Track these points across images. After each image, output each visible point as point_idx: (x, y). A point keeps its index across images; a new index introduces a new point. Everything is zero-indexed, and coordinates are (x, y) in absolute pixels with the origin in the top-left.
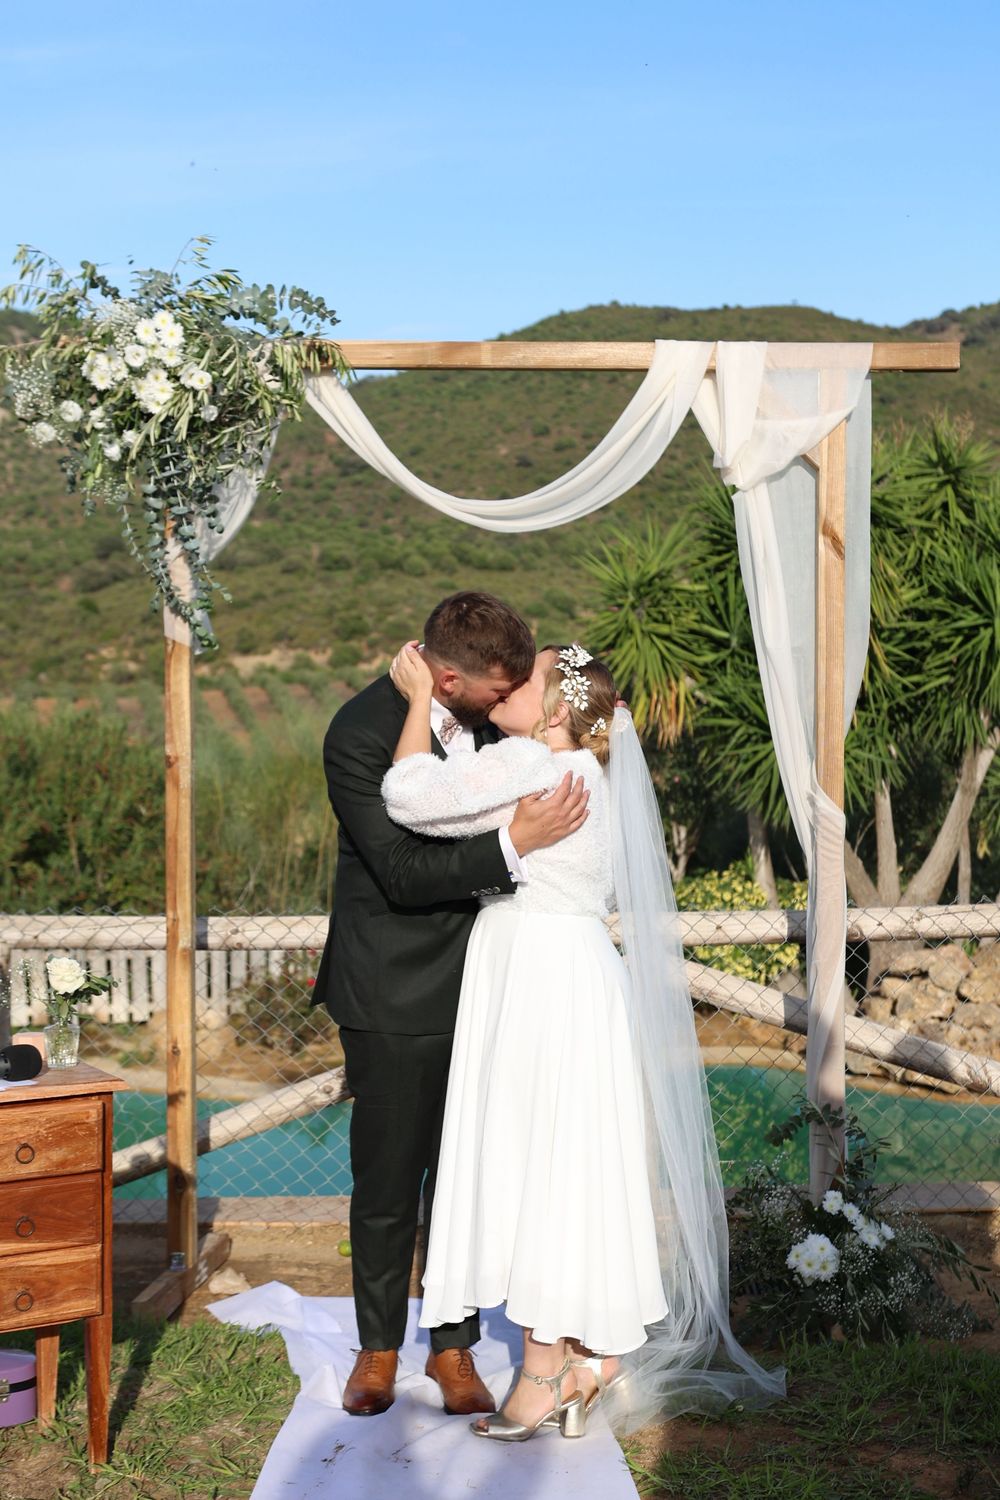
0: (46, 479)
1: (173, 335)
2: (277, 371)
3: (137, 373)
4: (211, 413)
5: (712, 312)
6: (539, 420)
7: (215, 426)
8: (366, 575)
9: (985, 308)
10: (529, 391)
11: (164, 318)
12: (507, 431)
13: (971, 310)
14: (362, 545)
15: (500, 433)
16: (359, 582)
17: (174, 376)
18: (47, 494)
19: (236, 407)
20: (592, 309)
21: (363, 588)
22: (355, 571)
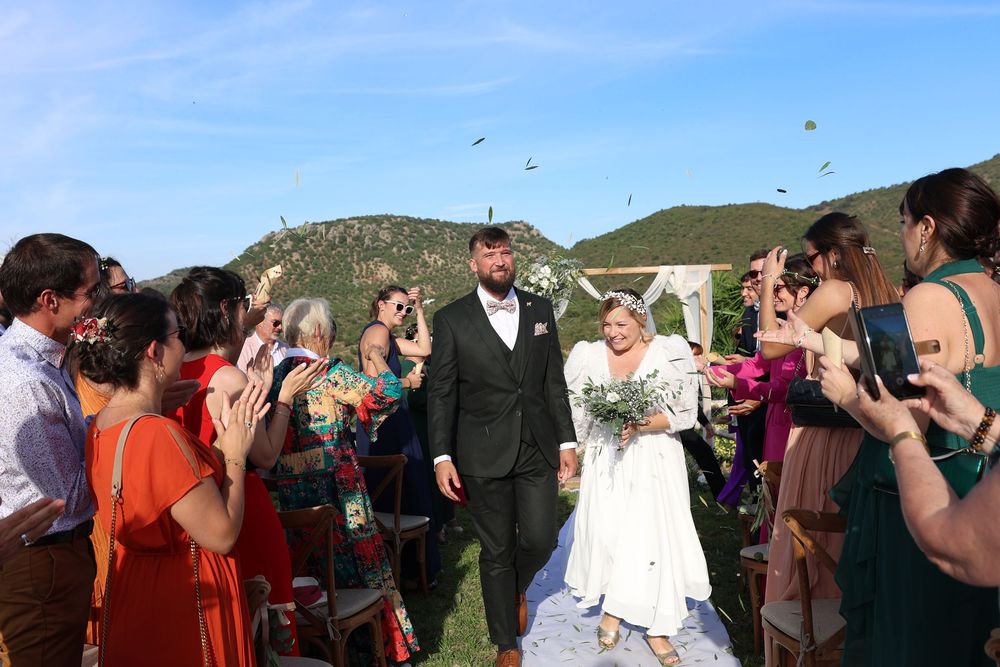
0: (459, 285)
1: (549, 271)
2: (572, 278)
3: (540, 279)
4: (557, 287)
5: (724, 206)
6: (654, 253)
7: (559, 290)
8: (586, 319)
9: (839, 200)
10: (649, 241)
11: (546, 267)
12: (641, 258)
13: (834, 201)
14: (584, 306)
15: (638, 259)
16: (582, 322)
17: (549, 280)
18: (459, 291)
19: (563, 286)
20: (674, 208)
21: (585, 324)
22: (581, 317)
